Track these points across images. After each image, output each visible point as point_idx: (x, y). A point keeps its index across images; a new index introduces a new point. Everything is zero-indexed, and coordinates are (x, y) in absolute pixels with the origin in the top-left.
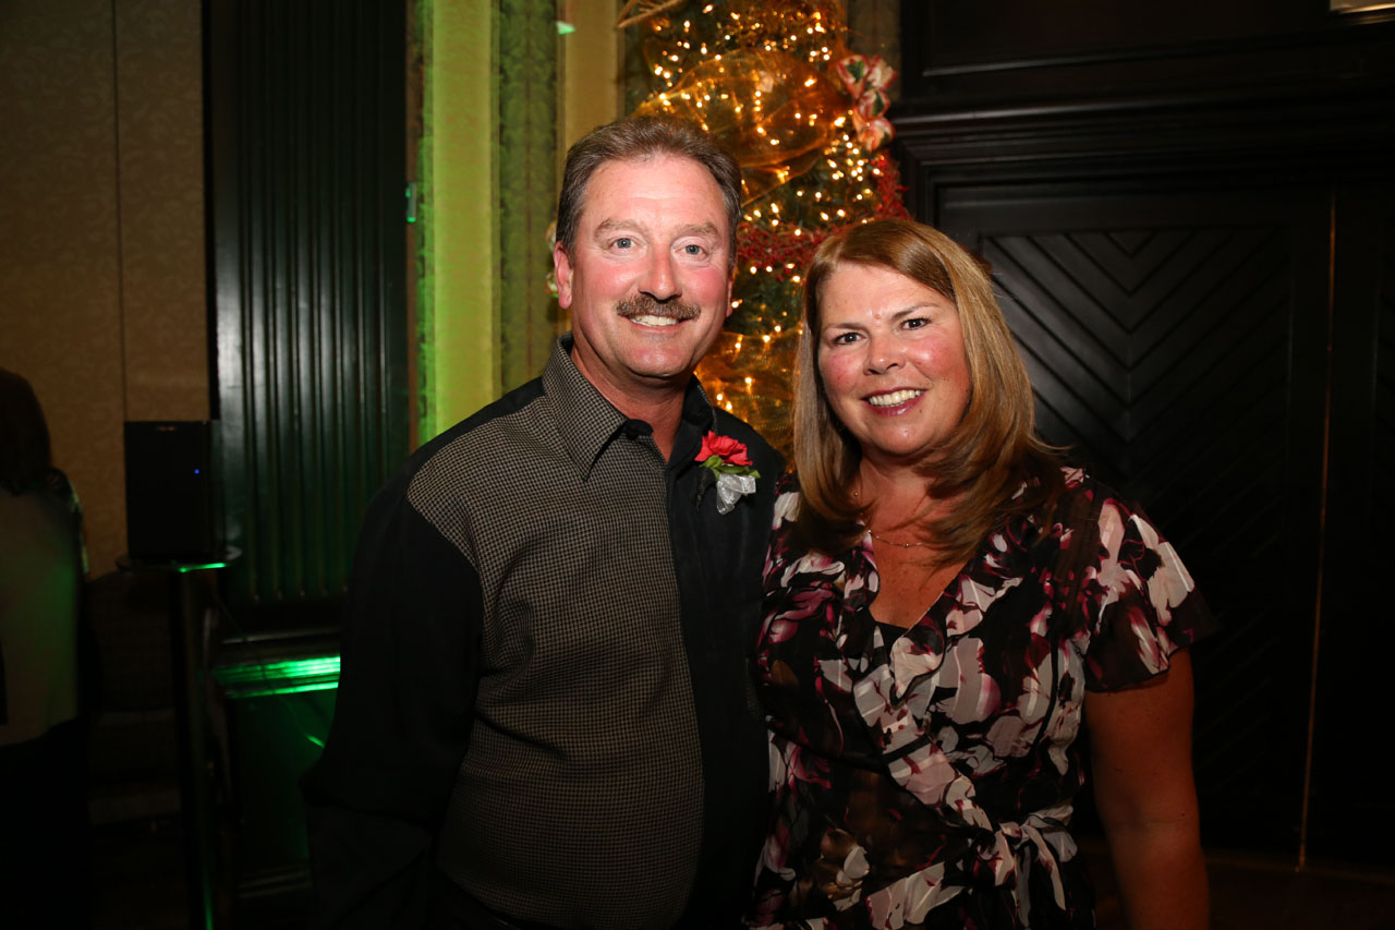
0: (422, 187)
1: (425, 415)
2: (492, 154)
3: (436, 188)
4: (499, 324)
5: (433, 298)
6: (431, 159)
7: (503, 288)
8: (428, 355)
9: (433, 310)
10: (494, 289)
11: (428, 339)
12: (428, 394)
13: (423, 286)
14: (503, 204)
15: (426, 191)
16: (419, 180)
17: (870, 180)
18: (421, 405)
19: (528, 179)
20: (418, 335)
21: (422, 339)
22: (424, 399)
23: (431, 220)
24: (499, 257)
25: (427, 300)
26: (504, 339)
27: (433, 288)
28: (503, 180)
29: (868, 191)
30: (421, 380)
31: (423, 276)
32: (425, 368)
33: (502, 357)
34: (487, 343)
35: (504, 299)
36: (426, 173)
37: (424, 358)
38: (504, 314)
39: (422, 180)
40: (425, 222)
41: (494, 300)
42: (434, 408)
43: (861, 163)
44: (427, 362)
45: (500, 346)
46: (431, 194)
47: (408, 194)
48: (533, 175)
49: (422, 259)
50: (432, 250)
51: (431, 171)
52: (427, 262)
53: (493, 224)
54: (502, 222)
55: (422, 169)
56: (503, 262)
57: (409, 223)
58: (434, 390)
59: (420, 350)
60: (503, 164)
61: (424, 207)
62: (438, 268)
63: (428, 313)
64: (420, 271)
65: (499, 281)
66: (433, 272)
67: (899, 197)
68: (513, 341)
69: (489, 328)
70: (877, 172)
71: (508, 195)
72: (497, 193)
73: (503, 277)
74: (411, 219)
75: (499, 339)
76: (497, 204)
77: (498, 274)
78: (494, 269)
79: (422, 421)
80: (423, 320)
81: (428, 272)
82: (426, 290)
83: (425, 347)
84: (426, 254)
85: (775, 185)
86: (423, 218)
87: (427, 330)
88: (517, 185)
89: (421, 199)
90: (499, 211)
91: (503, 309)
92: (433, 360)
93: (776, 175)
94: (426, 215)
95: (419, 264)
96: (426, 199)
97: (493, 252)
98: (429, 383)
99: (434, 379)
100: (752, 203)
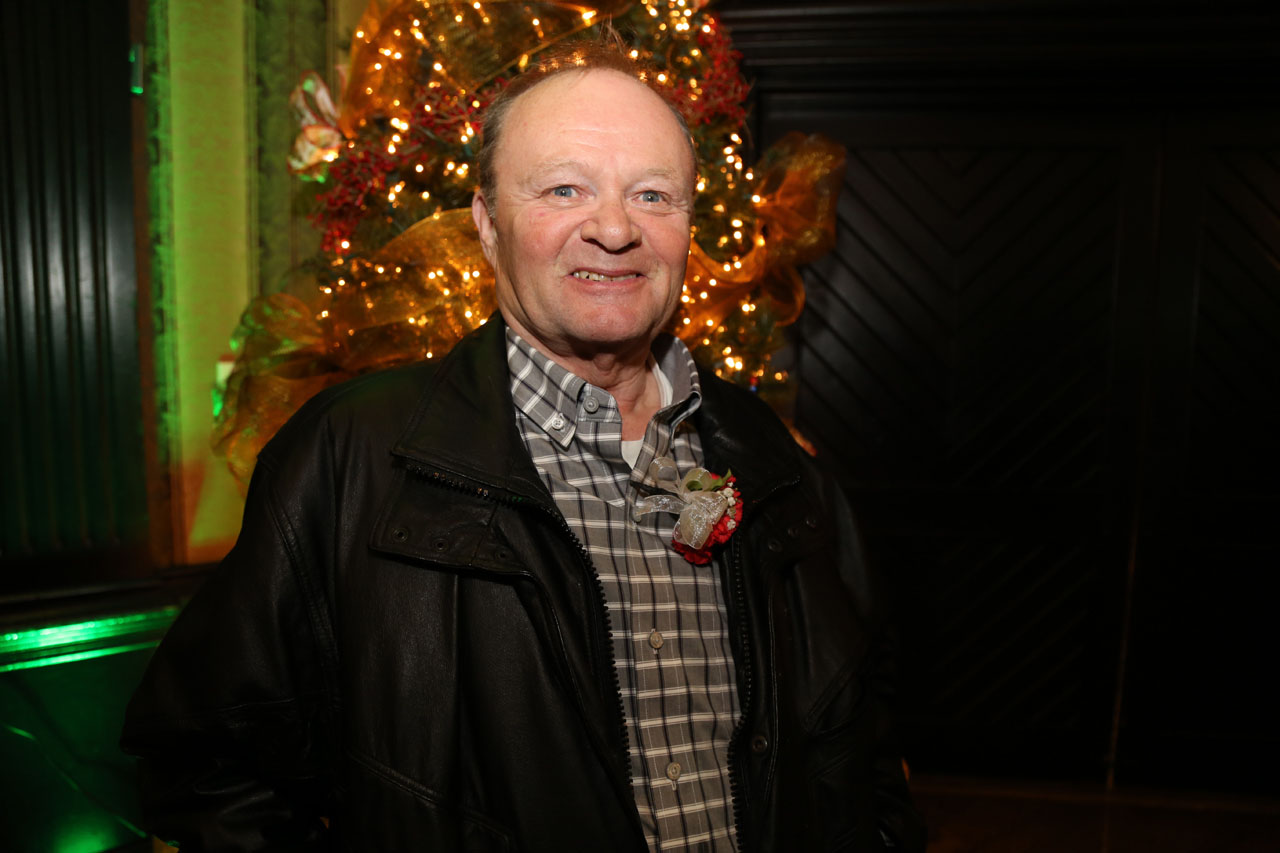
0: (155, 53)
1: (162, 331)
2: (246, 19)
3: (173, 54)
4: (255, 226)
5: (169, 189)
6: (166, 19)
7: (260, 182)
8: (165, 259)
9: (170, 204)
10: (249, 183)
11: (165, 240)
12: (166, 306)
13: (158, 175)
14: (260, 81)
15: (159, 58)
16: (148, 42)
17: (699, 39)
18: (156, 320)
19: (292, 52)
20: (152, 235)
21: (158, 239)
22: (161, 312)
23: (167, 95)
24: (254, 145)
25: (163, 193)
26: (262, 242)
27: (169, 178)
28: (260, 52)
29: (695, 53)
30: (156, 288)
31: (157, 162)
32: (161, 275)
33: (261, 264)
34: (241, 247)
35: (262, 195)
36: (160, 37)
37: (160, 262)
38: (262, 214)
39: (154, 45)
40: (158, 96)
41: (249, 196)
42: (173, 322)
43: (688, 13)
44: (163, 268)
45: (257, 252)
46: (166, 62)
47: (132, 58)
48: (298, 49)
49: (156, 142)
50: (168, 131)
51: (166, 32)
52: (163, 146)
53: (248, 104)
54: (259, 103)
55: (153, 29)
56: (261, 151)
57: (135, 95)
58: (173, 301)
59: (154, 253)
60: (259, 35)
61: (157, 78)
62: (177, 153)
63: (164, 208)
64: (153, 156)
65: (255, 174)
66: (170, 158)
67: (732, 64)
68: (274, 246)
69: (242, 229)
70: (706, 29)
71: (266, 71)
72: (253, 68)
73: (260, 169)
74: (138, 90)
75: (255, 243)
76: (252, 80)
77: (254, 164)
78: (249, 160)
79: (159, 339)
80: (158, 216)
81: (164, 158)
82: (161, 181)
83: (161, 249)
84: (161, 135)
85: (577, 29)
86: (156, 91)
87: (163, 228)
88: (277, 59)
89: (152, 68)
90: (255, 90)
91: (261, 208)
92: (171, 266)
93: (580, 14)
94: (161, 88)
95: (151, 149)
96: (161, 68)
97: (249, 139)
98: (167, 293)
99: (173, 288)
100: (546, 49)
